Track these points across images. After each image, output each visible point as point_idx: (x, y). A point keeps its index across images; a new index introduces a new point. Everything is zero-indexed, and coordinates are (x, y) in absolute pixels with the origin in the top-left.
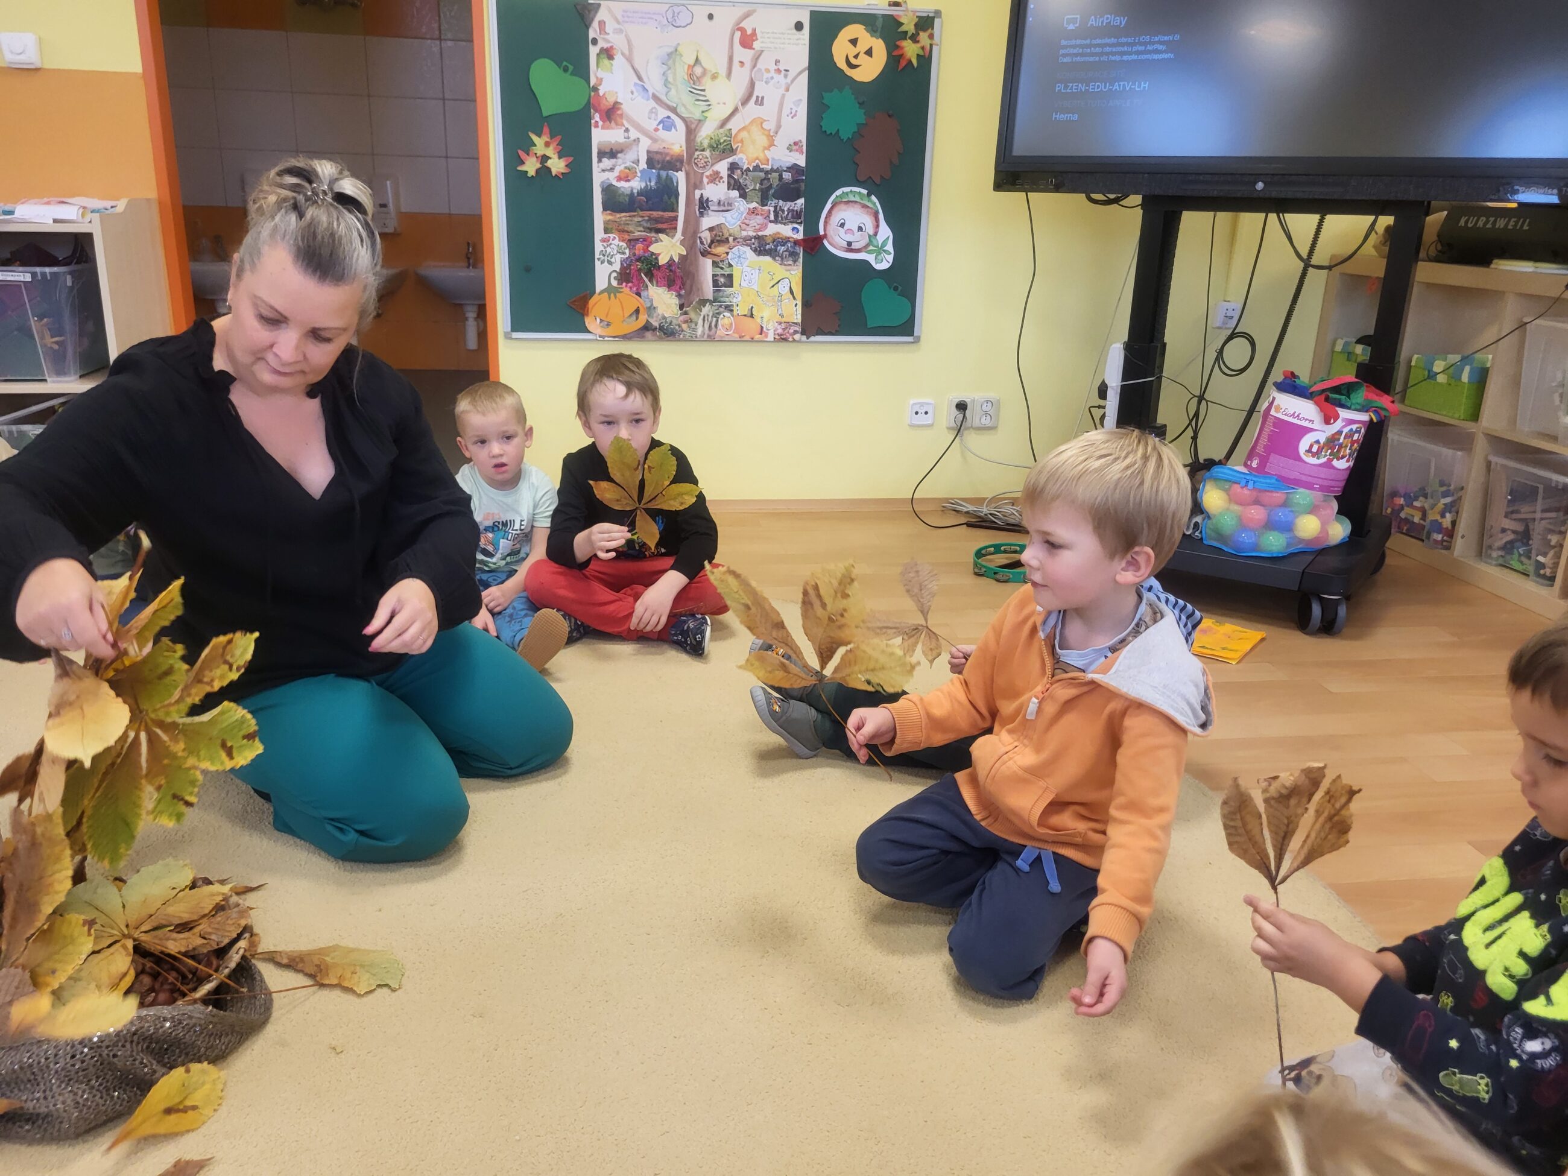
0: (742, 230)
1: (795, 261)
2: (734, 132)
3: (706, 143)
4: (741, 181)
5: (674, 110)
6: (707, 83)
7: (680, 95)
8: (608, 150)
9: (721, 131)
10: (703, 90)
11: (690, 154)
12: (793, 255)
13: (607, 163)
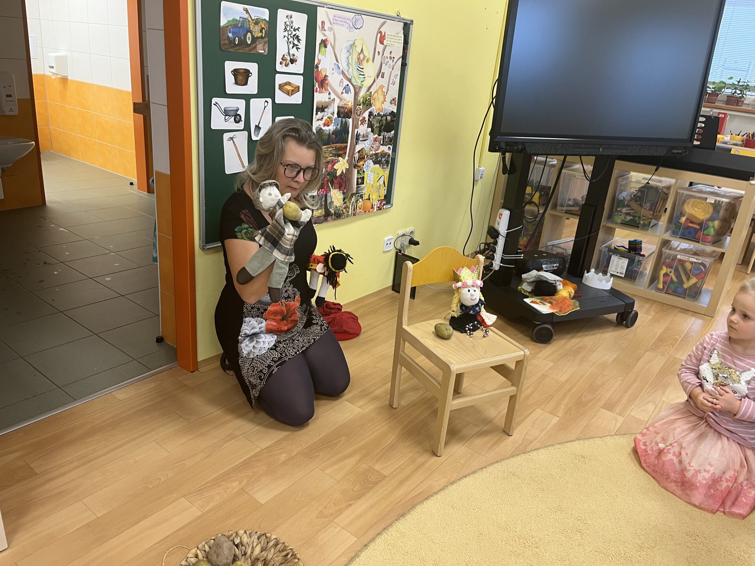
0: (371, 150)
1: (387, 166)
2: (372, 94)
3: (361, 101)
4: (373, 122)
5: (350, 80)
6: (365, 65)
7: (353, 73)
8: (321, 107)
9: (368, 93)
10: (363, 69)
11: (355, 107)
12: (387, 162)
13: (320, 114)
